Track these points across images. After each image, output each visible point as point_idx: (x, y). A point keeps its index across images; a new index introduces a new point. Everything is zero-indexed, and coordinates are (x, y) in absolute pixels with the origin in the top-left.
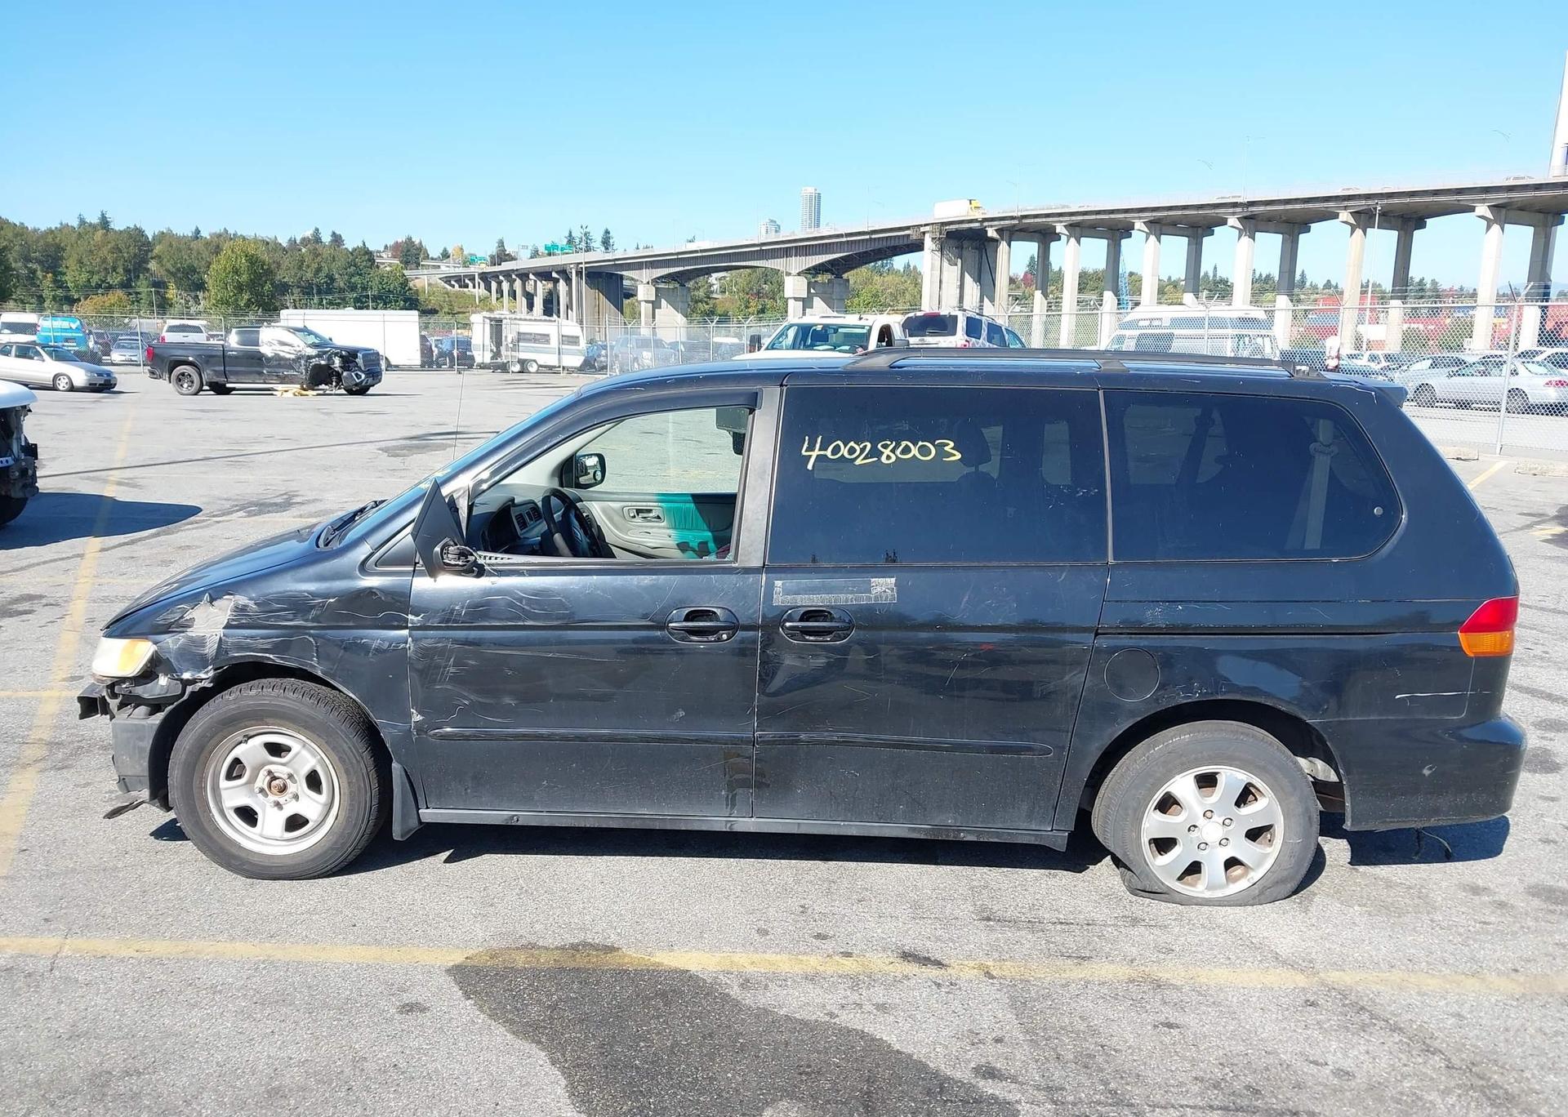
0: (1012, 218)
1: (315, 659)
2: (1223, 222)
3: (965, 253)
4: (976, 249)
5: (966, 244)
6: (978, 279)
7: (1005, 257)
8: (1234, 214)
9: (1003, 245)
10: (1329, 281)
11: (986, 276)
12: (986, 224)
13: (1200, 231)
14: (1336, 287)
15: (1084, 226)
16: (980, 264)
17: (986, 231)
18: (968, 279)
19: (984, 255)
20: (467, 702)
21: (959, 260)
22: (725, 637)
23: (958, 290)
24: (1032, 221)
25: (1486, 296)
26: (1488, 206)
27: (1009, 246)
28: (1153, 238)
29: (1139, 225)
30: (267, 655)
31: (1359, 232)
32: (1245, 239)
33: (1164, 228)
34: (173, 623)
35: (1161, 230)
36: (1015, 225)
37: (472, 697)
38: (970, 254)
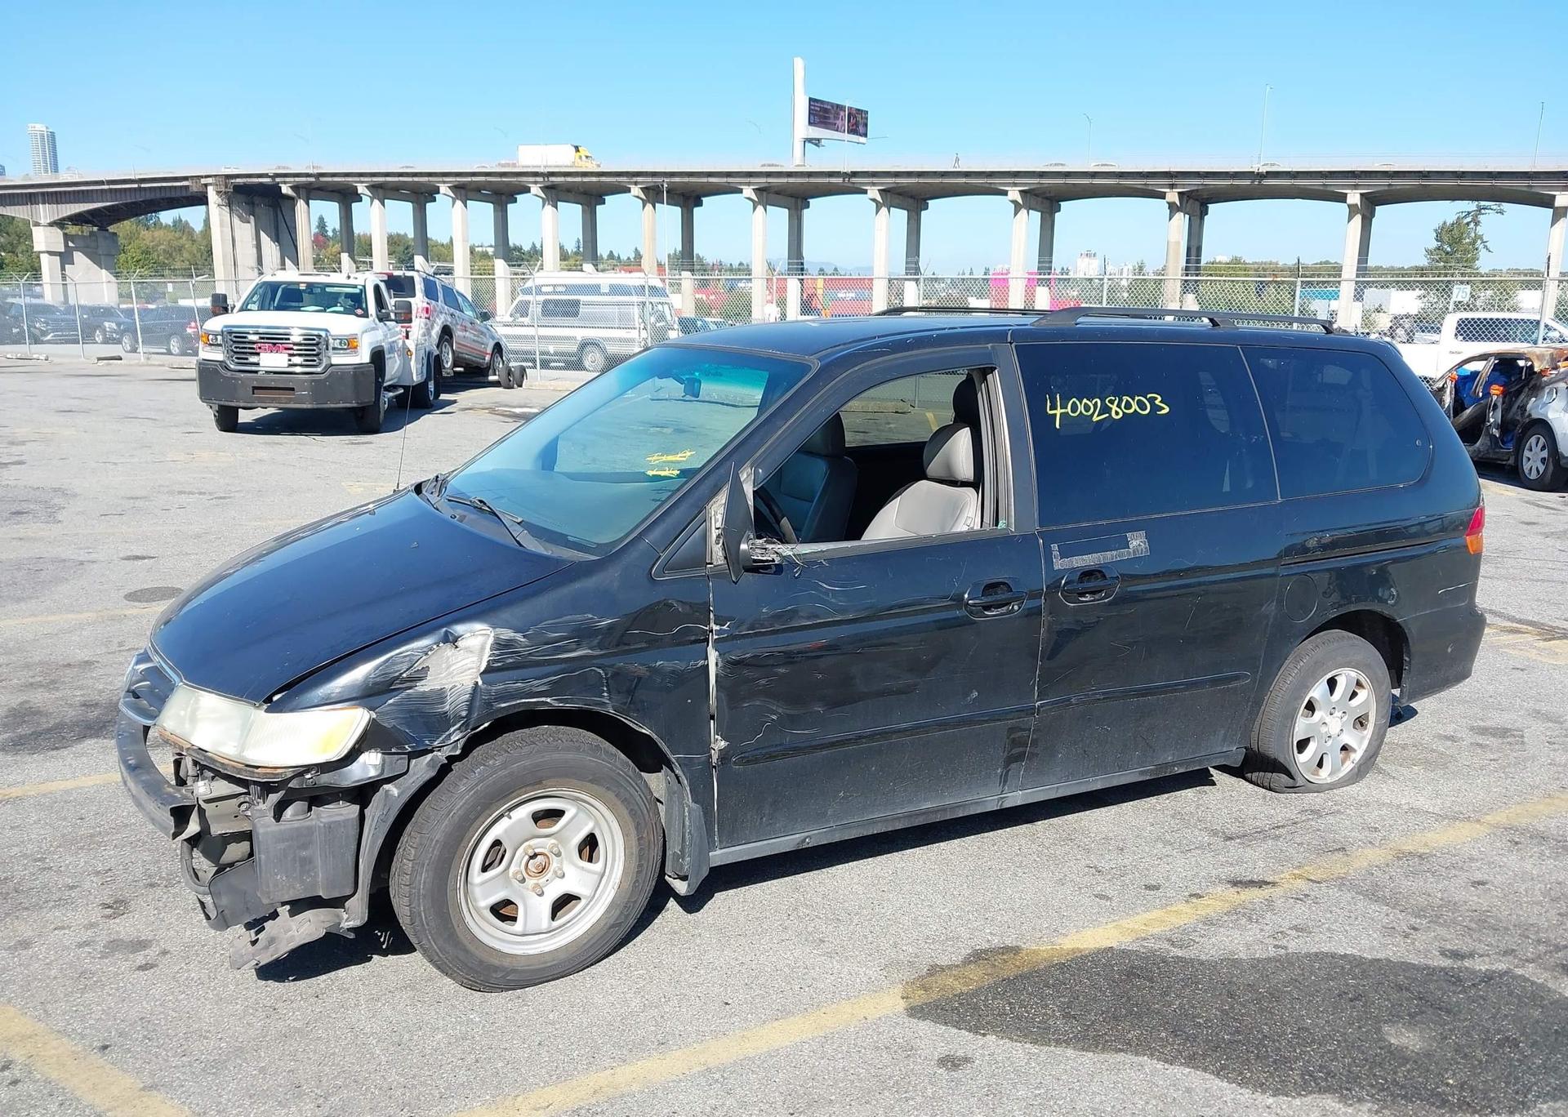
0: (308, 175)
1: (605, 694)
2: (528, 190)
3: (257, 210)
4: (270, 206)
5: (257, 200)
6: (276, 239)
7: (305, 216)
8: (536, 183)
9: (301, 205)
10: (611, 252)
11: (285, 236)
12: (278, 180)
13: (504, 197)
14: (619, 257)
15: (386, 189)
16: (276, 222)
17: (280, 188)
18: (265, 239)
19: (279, 213)
20: (774, 717)
21: (252, 217)
22: (1016, 608)
23: (255, 250)
24: (330, 179)
25: (758, 269)
26: (753, 189)
27: (308, 204)
28: (459, 203)
29: (443, 189)
30: (543, 699)
31: (649, 206)
32: (549, 208)
33: (469, 193)
34: (397, 678)
35: (466, 196)
36: (311, 183)
37: (780, 711)
38: (262, 209)
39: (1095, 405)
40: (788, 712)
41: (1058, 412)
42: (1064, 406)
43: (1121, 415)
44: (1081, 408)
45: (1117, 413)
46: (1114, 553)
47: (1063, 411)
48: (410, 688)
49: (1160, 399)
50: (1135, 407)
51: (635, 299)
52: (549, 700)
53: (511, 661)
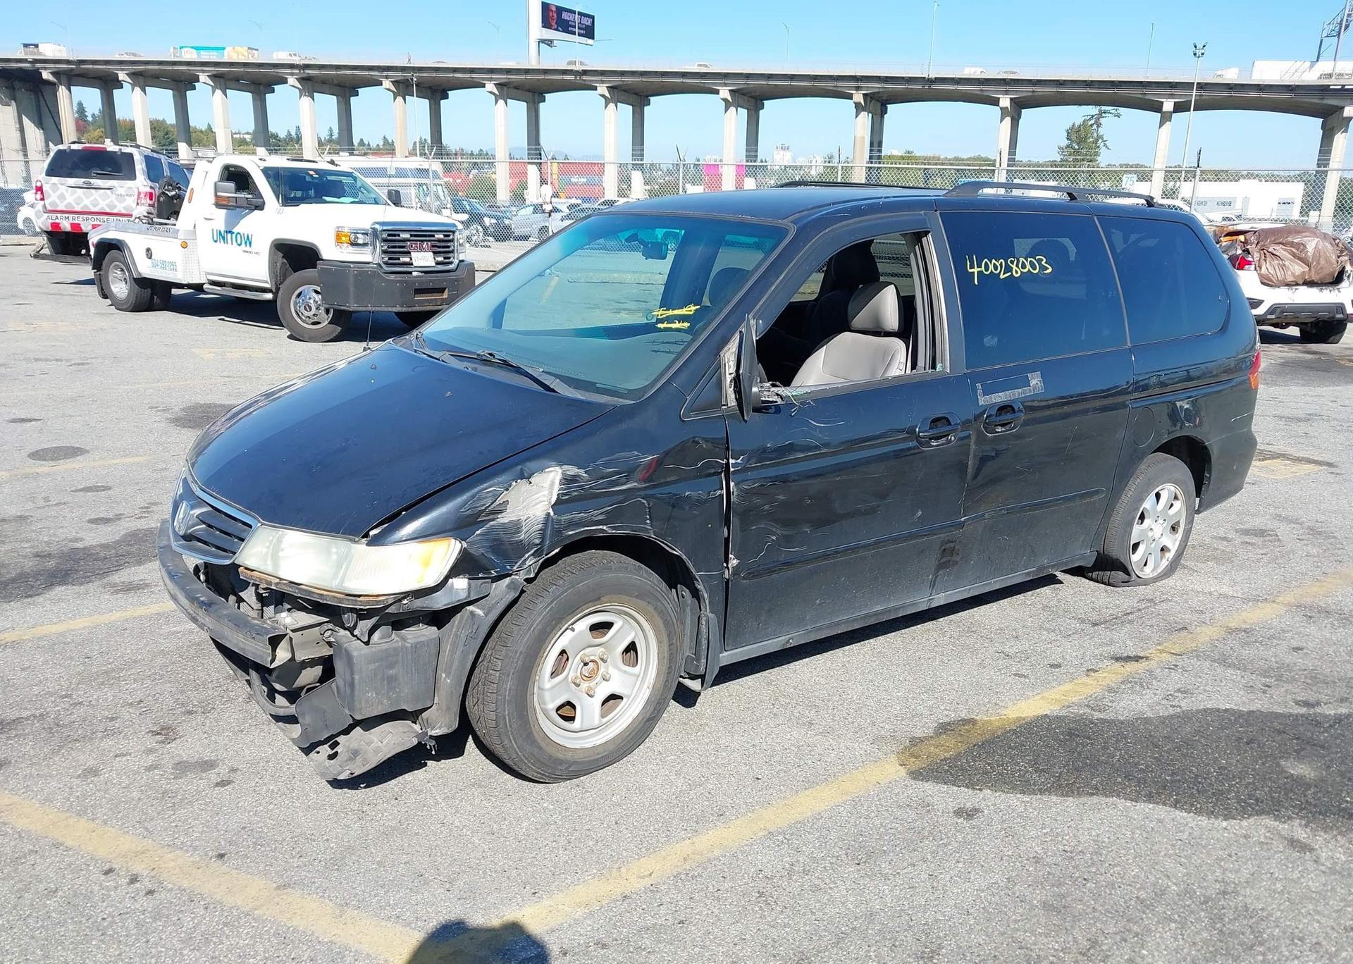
0: (68, 62)
1: (648, 521)
2: (284, 81)
3: (18, 94)
4: (30, 90)
5: (17, 84)
6: (40, 124)
7: (67, 101)
8: (292, 74)
9: (62, 91)
10: (362, 140)
11: (48, 121)
12: (38, 66)
13: (262, 87)
14: (369, 145)
15: (147, 75)
16: (38, 107)
17: (41, 73)
18: (27, 122)
19: (41, 98)
20: (774, 538)
21: (13, 102)
22: (953, 438)
23: (18, 134)
24: (91, 66)
25: (501, 155)
26: (495, 84)
27: (70, 90)
28: (218, 92)
29: (203, 78)
30: (601, 527)
31: (400, 99)
32: (306, 100)
33: (228, 83)
34: (483, 511)
35: (225, 84)
36: (72, 69)
37: (778, 532)
38: (23, 94)
39: (1001, 264)
40: (784, 533)
41: (976, 270)
42: (979, 266)
43: (1019, 274)
44: (991, 267)
45: (1017, 272)
46: (1020, 390)
47: (979, 269)
48: (493, 520)
49: (1045, 260)
50: (1028, 267)
51: (411, 180)
52: (605, 528)
53: (576, 493)
